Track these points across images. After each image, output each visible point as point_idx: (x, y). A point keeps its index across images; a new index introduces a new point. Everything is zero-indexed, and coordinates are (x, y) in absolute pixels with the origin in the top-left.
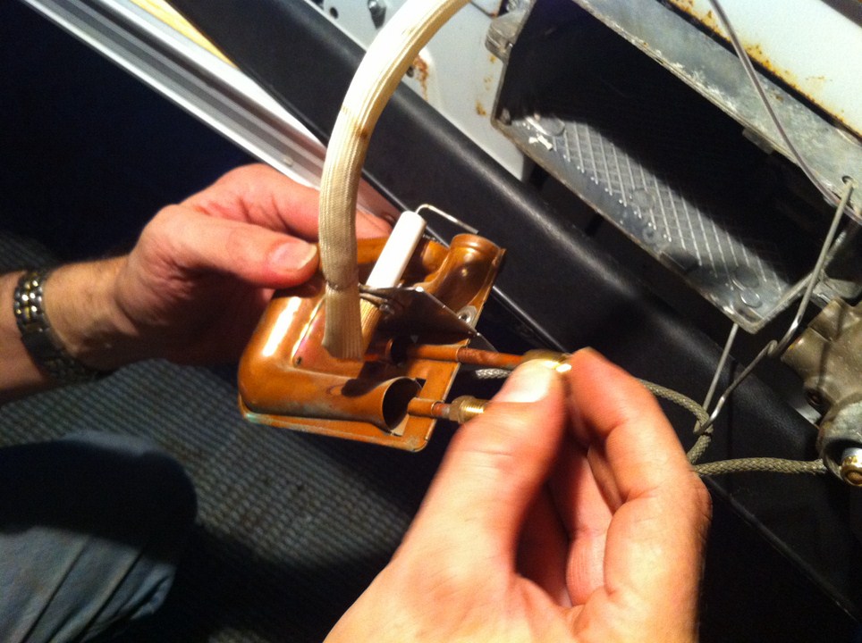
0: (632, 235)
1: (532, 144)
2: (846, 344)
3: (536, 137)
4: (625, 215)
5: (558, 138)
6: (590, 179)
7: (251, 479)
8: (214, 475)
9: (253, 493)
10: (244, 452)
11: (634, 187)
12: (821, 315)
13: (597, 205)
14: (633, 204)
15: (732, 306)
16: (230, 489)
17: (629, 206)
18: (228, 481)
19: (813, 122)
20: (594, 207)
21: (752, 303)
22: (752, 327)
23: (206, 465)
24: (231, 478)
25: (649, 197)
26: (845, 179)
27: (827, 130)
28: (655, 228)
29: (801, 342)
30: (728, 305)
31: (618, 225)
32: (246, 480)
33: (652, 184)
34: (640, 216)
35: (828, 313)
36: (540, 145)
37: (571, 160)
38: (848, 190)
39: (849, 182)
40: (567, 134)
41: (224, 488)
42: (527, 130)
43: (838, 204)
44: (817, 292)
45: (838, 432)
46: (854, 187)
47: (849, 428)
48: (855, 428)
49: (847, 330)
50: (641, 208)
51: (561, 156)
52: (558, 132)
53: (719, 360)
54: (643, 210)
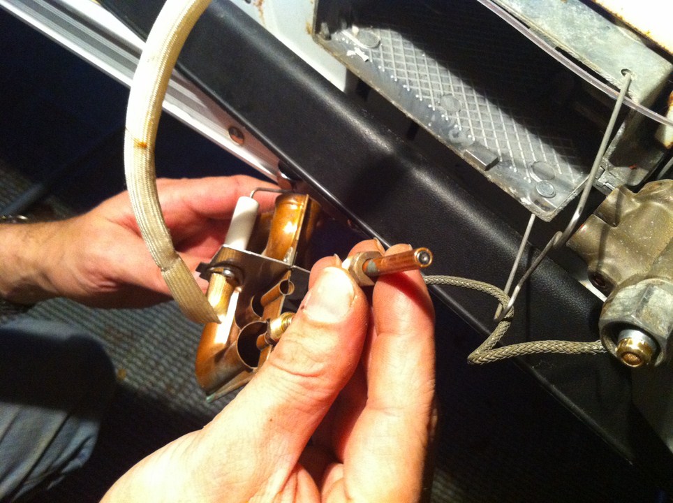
0: (439, 136)
1: (350, 57)
2: (627, 229)
3: (354, 50)
4: (433, 118)
5: (373, 51)
6: (402, 87)
7: (174, 355)
8: (144, 353)
9: (176, 366)
10: (168, 334)
11: (442, 94)
12: (604, 202)
13: (407, 110)
14: (441, 108)
15: (529, 197)
16: (158, 363)
17: (438, 111)
18: (155, 357)
19: (595, 20)
20: (405, 111)
21: (546, 194)
22: (547, 216)
23: (137, 345)
24: (157, 355)
25: (456, 101)
26: (624, 72)
27: (609, 28)
28: (460, 129)
29: (585, 228)
30: (525, 196)
31: (426, 127)
32: (171, 356)
33: (459, 89)
34: (447, 119)
35: (611, 199)
36: (357, 58)
37: (386, 70)
38: (627, 82)
39: (628, 74)
40: (383, 47)
41: (152, 363)
42: (346, 44)
43: (618, 96)
44: (602, 180)
45: (615, 314)
46: (633, 78)
47: (624, 311)
48: (629, 310)
49: (628, 215)
50: (448, 112)
51: (377, 67)
52: (374, 46)
53: (519, 248)
54: (450, 113)
